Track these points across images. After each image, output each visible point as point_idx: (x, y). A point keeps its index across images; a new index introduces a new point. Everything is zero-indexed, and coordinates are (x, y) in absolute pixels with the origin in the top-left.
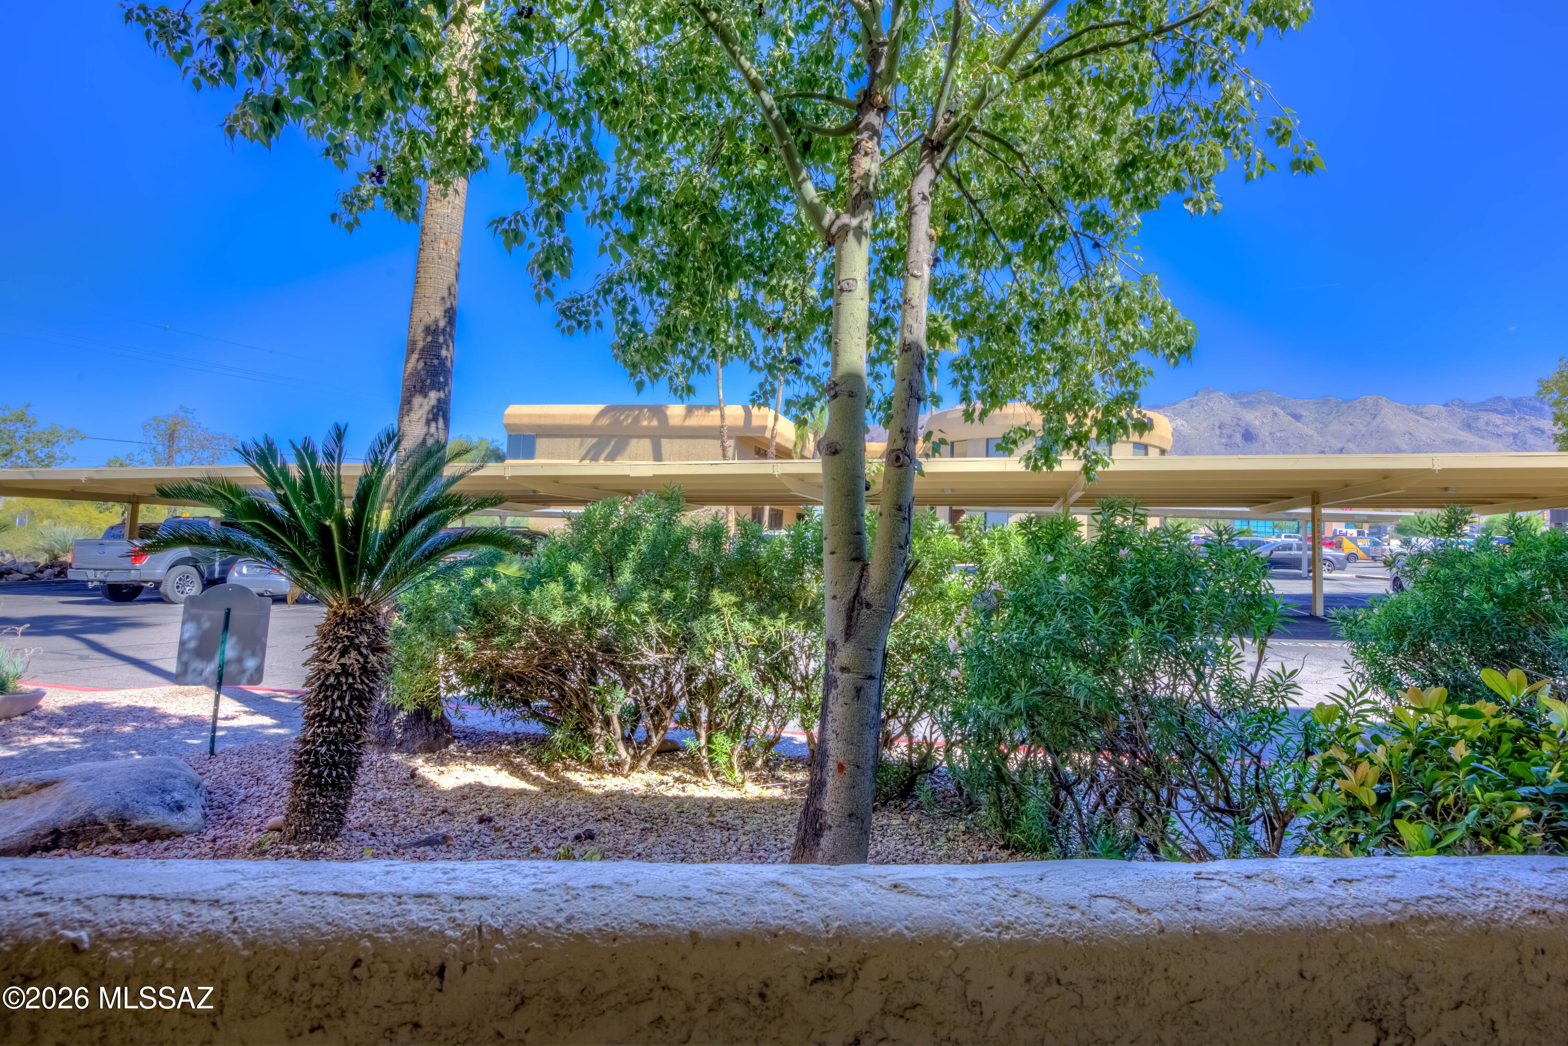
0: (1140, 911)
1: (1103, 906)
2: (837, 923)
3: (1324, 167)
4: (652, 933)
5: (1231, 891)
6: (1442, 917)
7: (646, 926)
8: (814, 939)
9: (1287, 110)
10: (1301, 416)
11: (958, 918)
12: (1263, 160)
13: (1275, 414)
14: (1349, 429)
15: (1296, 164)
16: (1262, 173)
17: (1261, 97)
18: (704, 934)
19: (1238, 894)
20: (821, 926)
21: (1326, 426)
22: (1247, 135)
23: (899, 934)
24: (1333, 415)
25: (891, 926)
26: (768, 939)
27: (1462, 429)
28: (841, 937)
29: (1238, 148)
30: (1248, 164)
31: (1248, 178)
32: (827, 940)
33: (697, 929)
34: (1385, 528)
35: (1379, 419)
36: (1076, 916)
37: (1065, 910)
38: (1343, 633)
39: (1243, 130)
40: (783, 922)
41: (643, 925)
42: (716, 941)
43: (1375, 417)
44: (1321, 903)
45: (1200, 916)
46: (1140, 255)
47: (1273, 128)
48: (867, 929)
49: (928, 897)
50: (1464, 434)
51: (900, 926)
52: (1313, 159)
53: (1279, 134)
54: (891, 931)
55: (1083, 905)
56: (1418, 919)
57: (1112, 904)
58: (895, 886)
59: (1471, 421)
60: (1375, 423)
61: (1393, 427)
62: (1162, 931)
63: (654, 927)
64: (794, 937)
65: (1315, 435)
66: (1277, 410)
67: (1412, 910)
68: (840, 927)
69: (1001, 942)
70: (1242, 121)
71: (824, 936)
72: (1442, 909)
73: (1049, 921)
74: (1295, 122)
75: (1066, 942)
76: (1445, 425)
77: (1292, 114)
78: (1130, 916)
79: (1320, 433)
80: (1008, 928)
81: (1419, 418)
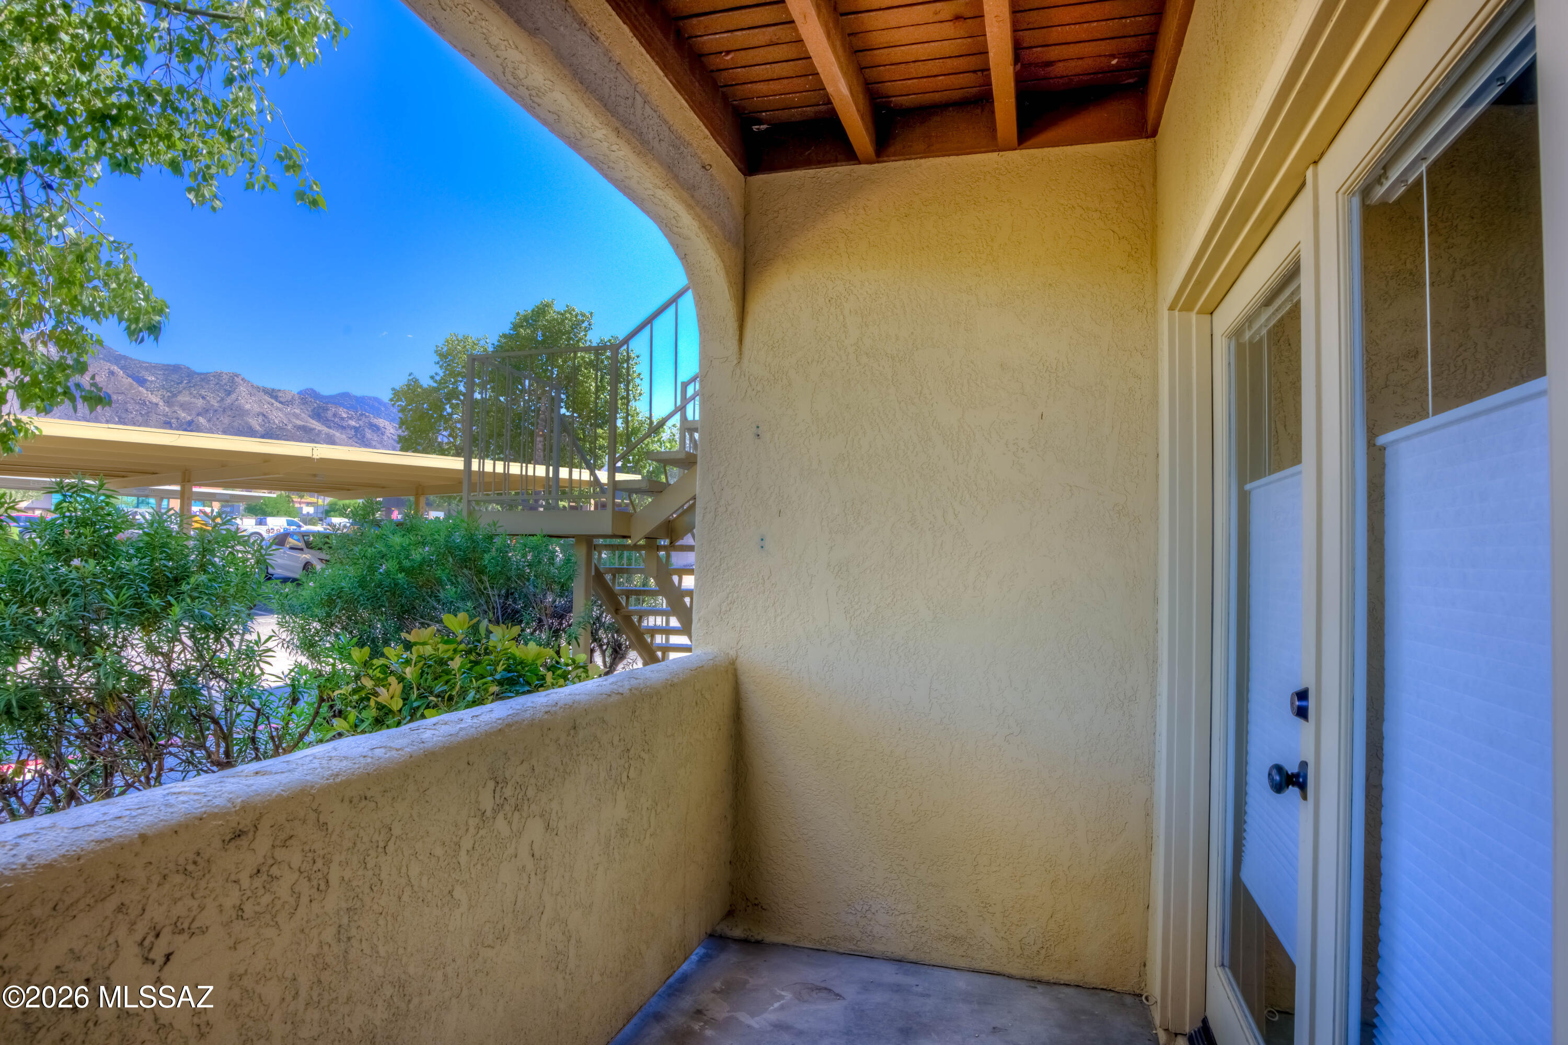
0: (397, 750)
1: (379, 752)
2: (240, 800)
3: (325, 208)
4: (108, 845)
5: (433, 732)
6: (516, 722)
7: (102, 842)
8: (228, 813)
9: (297, 145)
10: (145, 381)
11: (308, 778)
12: (267, 178)
13: (112, 373)
14: (200, 403)
15: (301, 195)
16: (264, 188)
17: (272, 119)
18: (149, 833)
19: (436, 732)
20: (229, 805)
21: (175, 396)
22: (252, 146)
23: (279, 795)
24: (183, 385)
25: (273, 792)
26: (197, 822)
27: (312, 418)
28: (245, 808)
29: (242, 155)
30: (251, 174)
31: (249, 186)
32: (236, 812)
33: (143, 831)
34: (239, 507)
35: (234, 396)
36: (369, 760)
37: (361, 759)
38: (274, 605)
39: (249, 140)
40: (203, 809)
41: (99, 842)
42: (160, 835)
43: (229, 393)
44: (472, 727)
45: (425, 745)
46: (101, 212)
47: (283, 154)
48: (259, 798)
49: (282, 772)
50: (314, 422)
51: (278, 790)
52: (316, 197)
53: (287, 163)
54: (274, 795)
55: (370, 753)
56: (509, 725)
57: (383, 750)
58: (257, 773)
59: (320, 411)
60: (229, 401)
61: (248, 407)
62: (411, 757)
63: (109, 840)
64: (214, 816)
65: (161, 403)
66: (115, 368)
67: (506, 722)
68: (242, 801)
69: (336, 784)
70: (249, 131)
71: (233, 810)
72: (516, 719)
73: (357, 766)
74: (304, 159)
75: (369, 774)
76: (298, 411)
77: (302, 151)
78: (394, 753)
79: (168, 402)
80: (337, 775)
81: (273, 401)
